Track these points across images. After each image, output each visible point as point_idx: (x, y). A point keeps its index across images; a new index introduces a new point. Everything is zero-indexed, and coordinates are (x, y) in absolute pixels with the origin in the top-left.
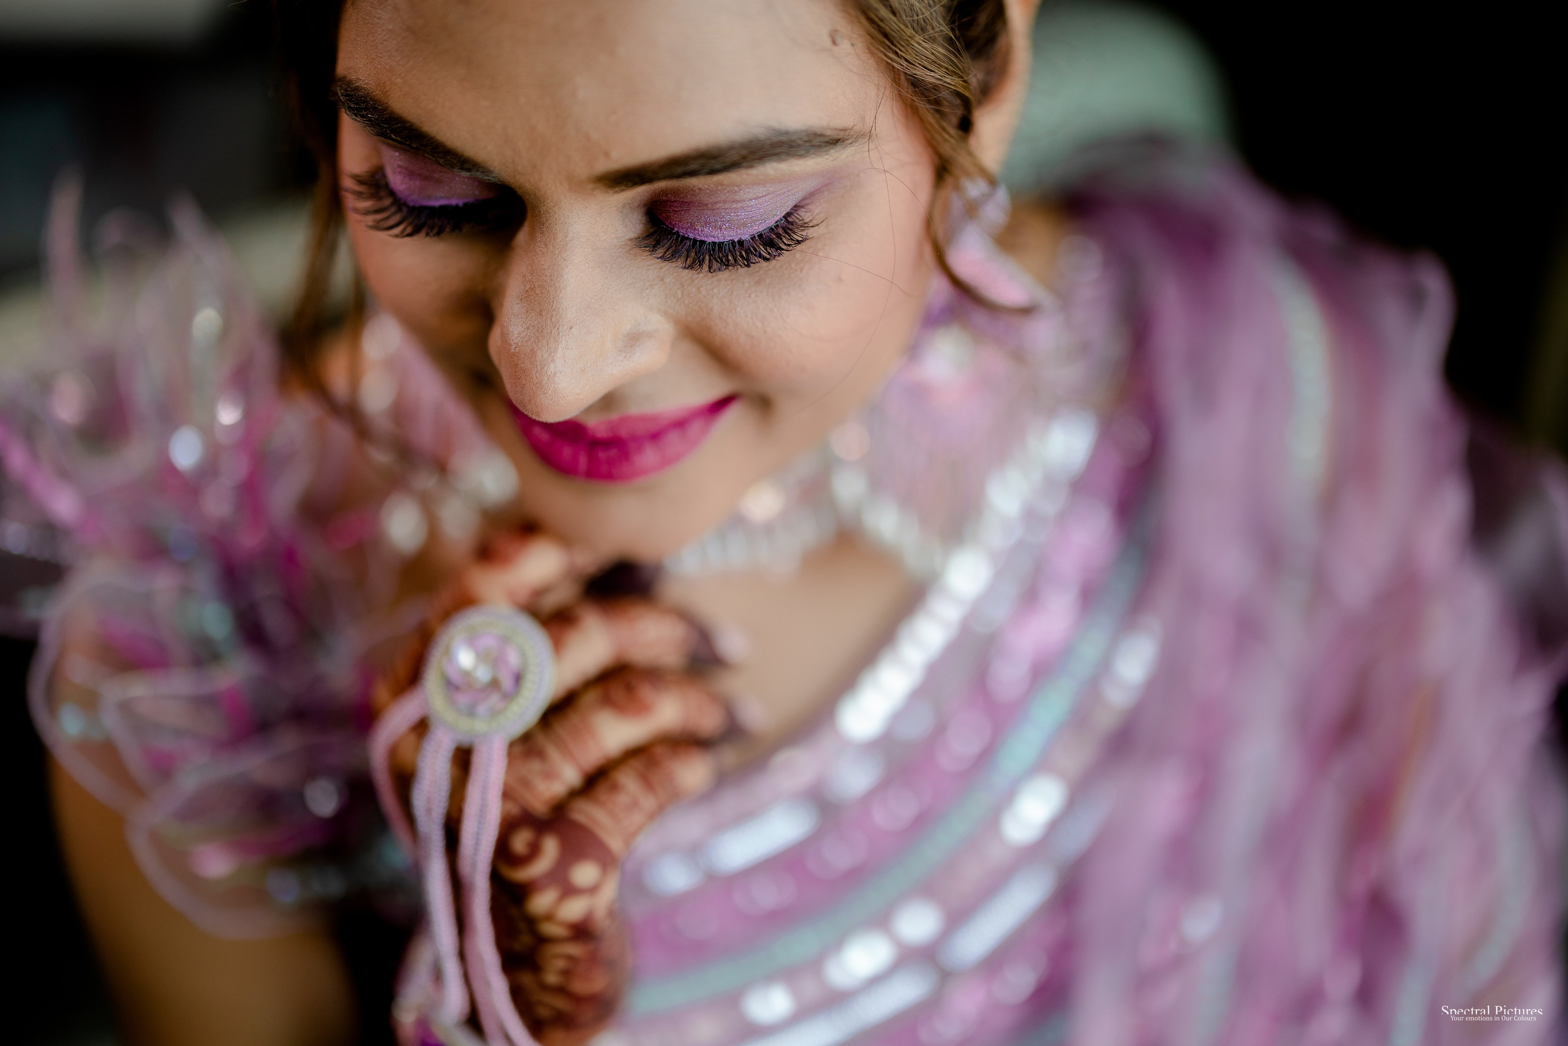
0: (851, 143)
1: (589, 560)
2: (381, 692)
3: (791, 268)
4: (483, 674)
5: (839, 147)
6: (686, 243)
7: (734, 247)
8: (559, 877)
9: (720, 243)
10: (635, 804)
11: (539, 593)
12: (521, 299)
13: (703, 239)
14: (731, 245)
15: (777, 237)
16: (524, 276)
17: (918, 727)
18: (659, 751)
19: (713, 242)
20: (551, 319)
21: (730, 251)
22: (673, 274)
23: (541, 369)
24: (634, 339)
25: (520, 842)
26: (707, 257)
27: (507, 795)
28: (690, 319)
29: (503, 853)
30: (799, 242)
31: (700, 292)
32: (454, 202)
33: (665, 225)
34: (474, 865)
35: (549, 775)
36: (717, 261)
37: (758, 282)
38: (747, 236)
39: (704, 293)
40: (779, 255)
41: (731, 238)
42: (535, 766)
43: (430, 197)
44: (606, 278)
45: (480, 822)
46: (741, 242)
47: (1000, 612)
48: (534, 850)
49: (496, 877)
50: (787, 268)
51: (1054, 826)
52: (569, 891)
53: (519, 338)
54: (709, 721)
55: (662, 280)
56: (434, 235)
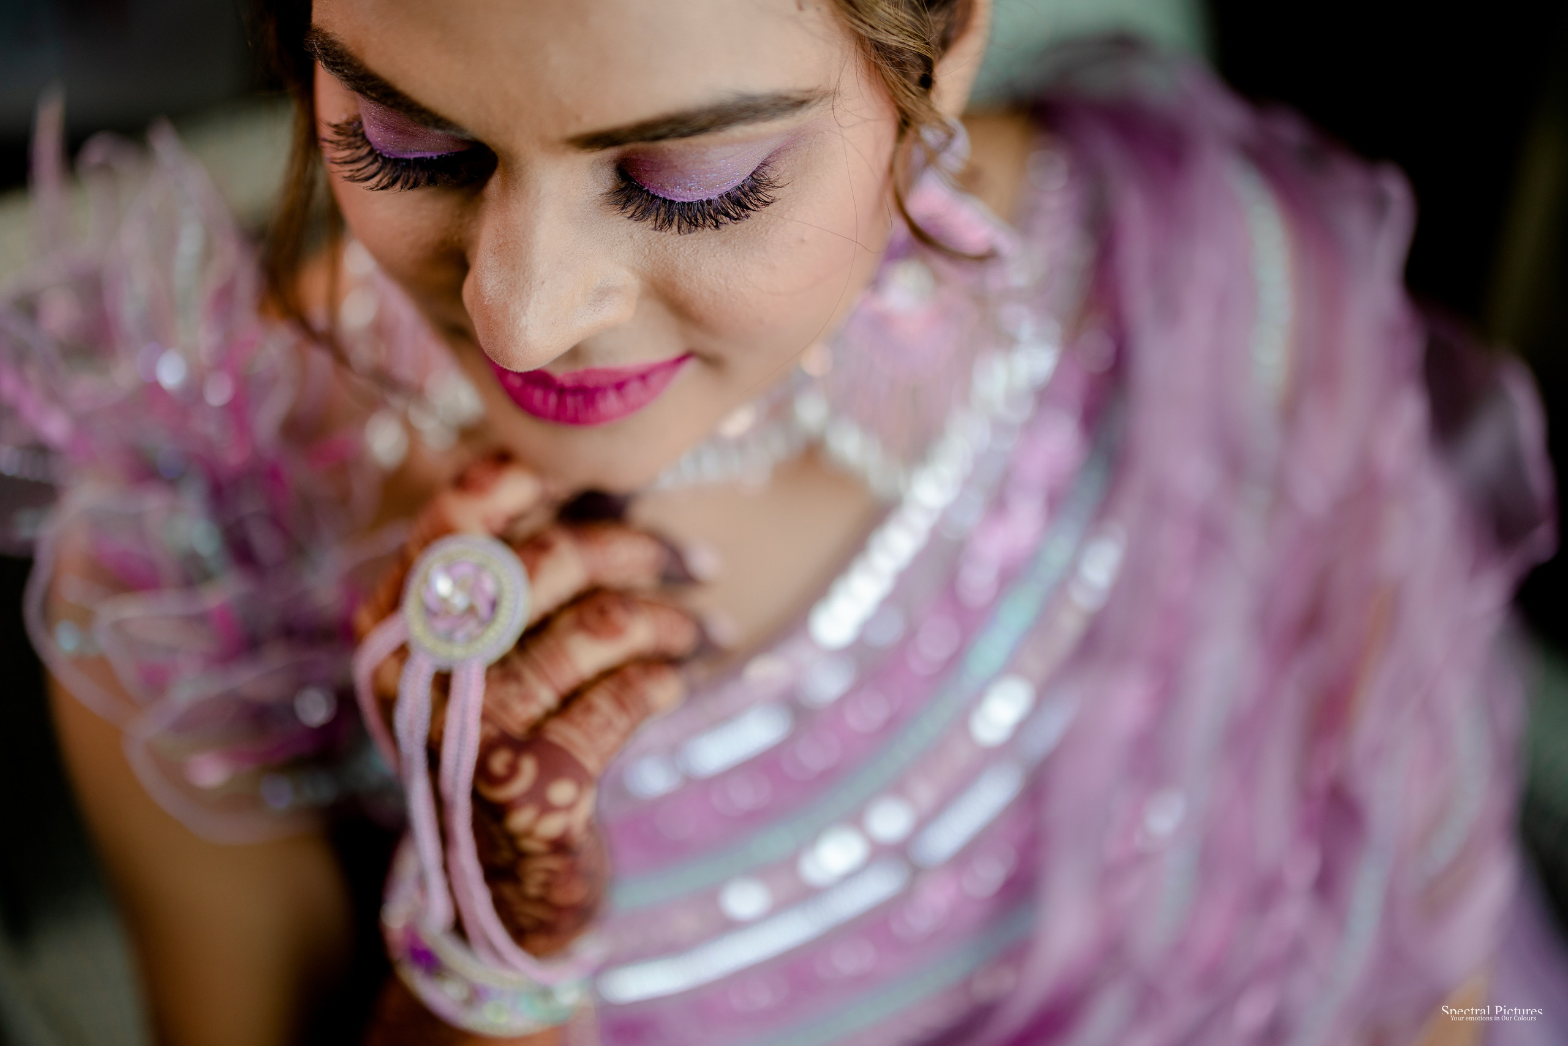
0: (816, 104)
1: (563, 488)
2: (363, 617)
3: (757, 230)
4: (460, 601)
5: (804, 108)
6: (656, 201)
7: (703, 206)
8: (538, 797)
9: (689, 202)
10: (609, 724)
11: (514, 520)
12: (494, 253)
13: (673, 199)
14: (699, 204)
15: (745, 196)
16: (497, 230)
17: (889, 633)
18: (632, 671)
19: (682, 202)
20: (524, 274)
21: (698, 210)
22: (641, 231)
23: (514, 322)
24: (603, 293)
25: (499, 762)
26: (676, 218)
27: (486, 717)
28: (656, 275)
29: (482, 771)
30: (766, 204)
31: (666, 250)
32: (428, 155)
33: (636, 182)
34: (455, 785)
35: (527, 697)
36: (686, 221)
37: (724, 243)
38: (715, 196)
39: (670, 251)
40: (747, 216)
41: (700, 198)
42: (512, 689)
43: (405, 151)
44: (577, 234)
45: (460, 744)
46: (709, 202)
47: (971, 518)
48: (513, 771)
49: (476, 797)
50: (752, 230)
51: (1022, 727)
52: (547, 808)
53: (492, 291)
54: (680, 639)
55: (631, 237)
56: (409, 189)
